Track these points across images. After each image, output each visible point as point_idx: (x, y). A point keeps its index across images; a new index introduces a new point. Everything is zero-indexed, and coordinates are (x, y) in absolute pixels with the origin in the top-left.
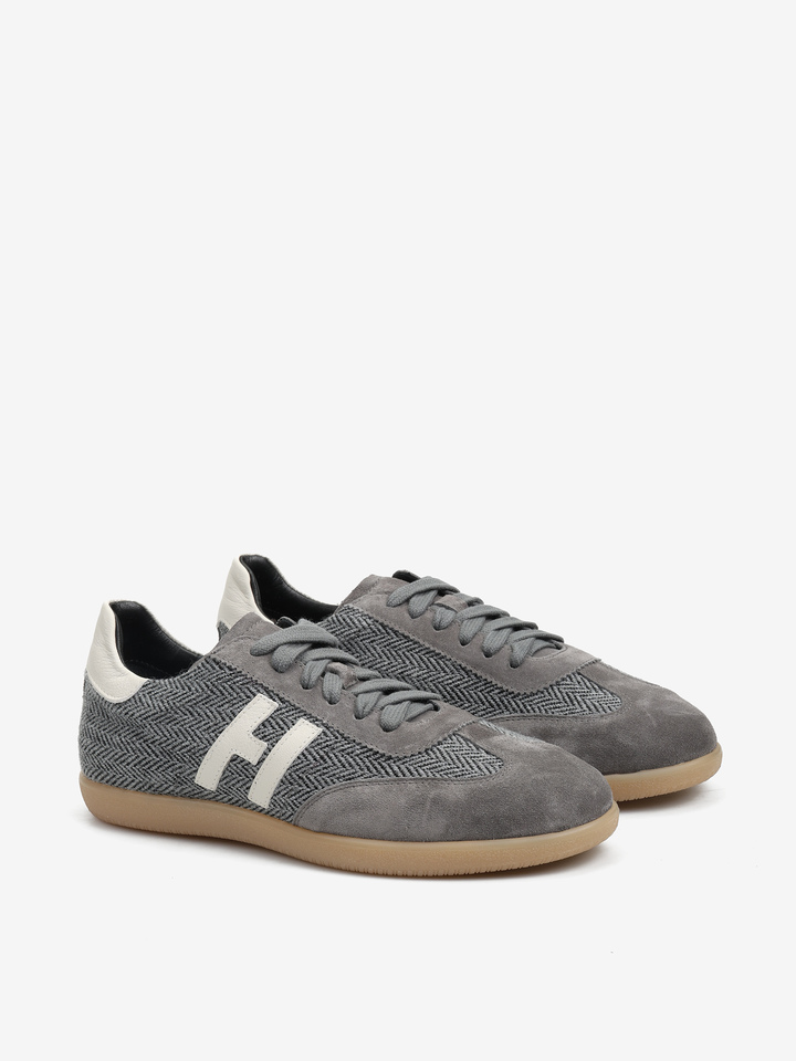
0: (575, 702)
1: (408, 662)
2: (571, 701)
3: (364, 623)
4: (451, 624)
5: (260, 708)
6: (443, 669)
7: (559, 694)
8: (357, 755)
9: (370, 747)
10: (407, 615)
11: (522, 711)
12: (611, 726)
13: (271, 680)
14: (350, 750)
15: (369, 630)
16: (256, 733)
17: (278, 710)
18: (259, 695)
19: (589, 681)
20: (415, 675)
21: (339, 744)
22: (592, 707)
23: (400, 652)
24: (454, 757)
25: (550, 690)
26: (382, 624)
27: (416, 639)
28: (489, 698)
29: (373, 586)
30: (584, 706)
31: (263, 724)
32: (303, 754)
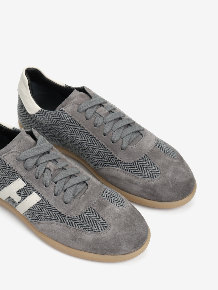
0: (143, 171)
1: (83, 137)
2: (142, 170)
3: (68, 119)
4: (101, 125)
5: (19, 184)
6: (96, 144)
7: (137, 165)
8: (54, 212)
9: (58, 210)
10: (84, 118)
11: (123, 169)
12: (155, 185)
13: (24, 174)
14: (51, 209)
15: (70, 121)
16: (18, 192)
17: (25, 186)
18: (19, 179)
19: (150, 160)
20: (86, 143)
21: (47, 206)
22: (149, 175)
23: (81, 133)
24: (89, 221)
25: (134, 163)
26: (75, 120)
27: (87, 129)
28: (112, 160)
29: (74, 98)
30: (146, 173)
31: (20, 190)
32: (34, 206)
